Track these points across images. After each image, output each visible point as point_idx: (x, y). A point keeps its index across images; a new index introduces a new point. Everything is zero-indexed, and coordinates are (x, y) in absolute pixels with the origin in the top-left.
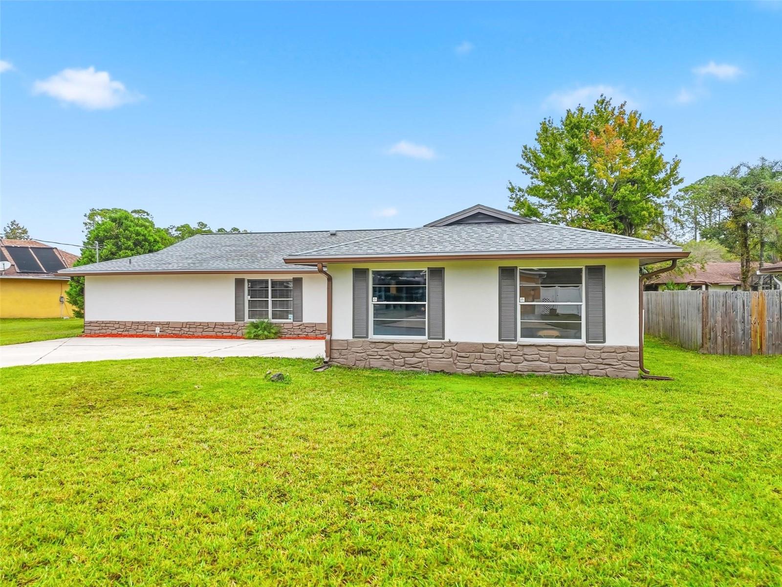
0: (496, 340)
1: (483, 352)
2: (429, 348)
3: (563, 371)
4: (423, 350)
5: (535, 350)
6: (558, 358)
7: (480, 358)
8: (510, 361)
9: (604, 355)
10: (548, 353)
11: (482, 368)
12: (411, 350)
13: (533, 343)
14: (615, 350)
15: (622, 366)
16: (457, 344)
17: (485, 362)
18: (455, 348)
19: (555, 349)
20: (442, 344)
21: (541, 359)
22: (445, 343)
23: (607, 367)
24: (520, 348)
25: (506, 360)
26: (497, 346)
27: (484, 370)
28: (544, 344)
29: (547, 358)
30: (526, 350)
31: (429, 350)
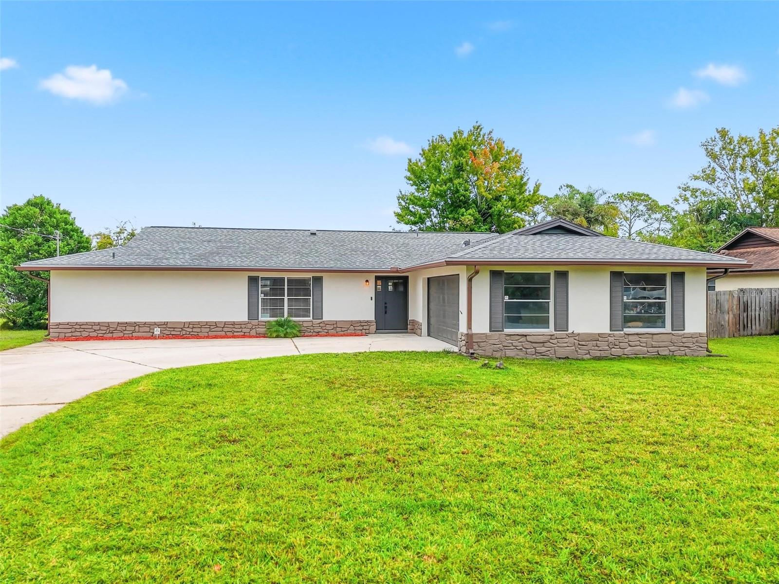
0: (608, 331)
1: (598, 340)
2: (556, 338)
3: (656, 353)
4: (551, 341)
5: (636, 338)
6: (653, 343)
7: (597, 346)
8: (618, 347)
9: (684, 340)
10: (646, 339)
11: (598, 354)
12: (541, 341)
13: (636, 333)
14: (692, 336)
15: (696, 347)
16: (579, 334)
17: (600, 349)
18: (577, 338)
19: (651, 336)
20: (567, 335)
21: (641, 344)
22: (569, 334)
23: (686, 348)
24: (626, 336)
25: (615, 347)
26: (609, 335)
27: (599, 355)
28: (644, 332)
29: (645, 344)
30: (631, 338)
31: (556, 340)
